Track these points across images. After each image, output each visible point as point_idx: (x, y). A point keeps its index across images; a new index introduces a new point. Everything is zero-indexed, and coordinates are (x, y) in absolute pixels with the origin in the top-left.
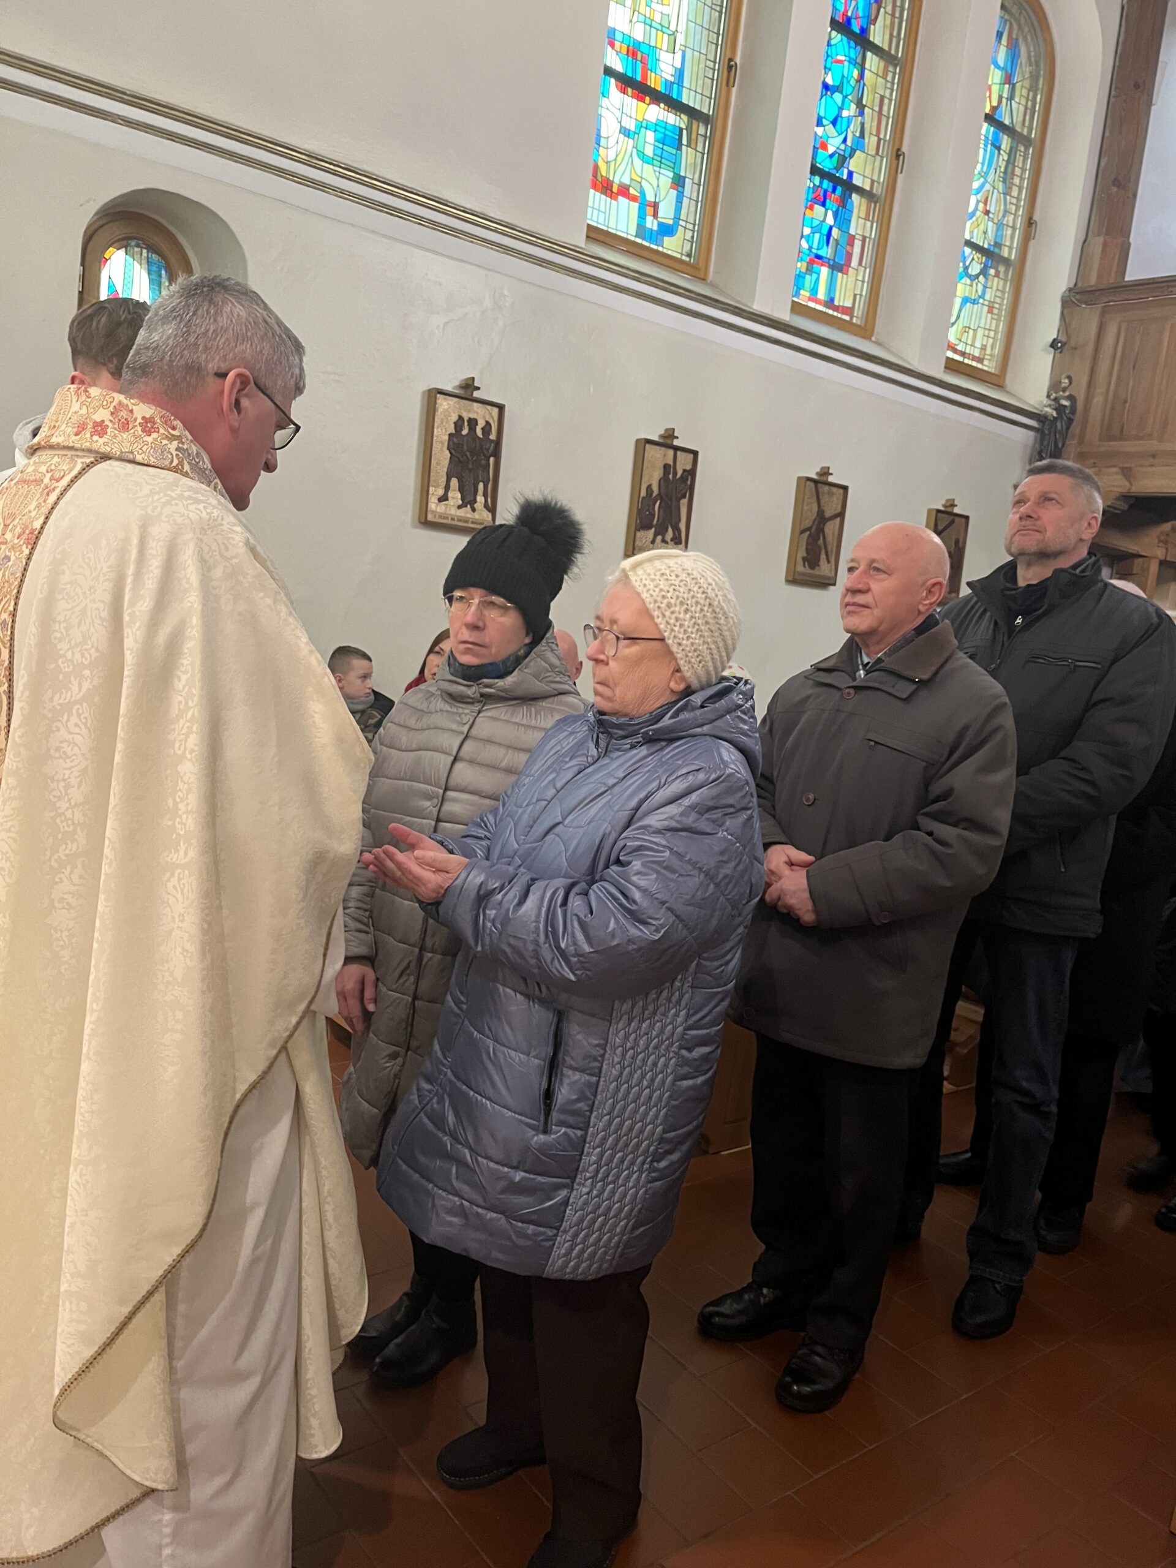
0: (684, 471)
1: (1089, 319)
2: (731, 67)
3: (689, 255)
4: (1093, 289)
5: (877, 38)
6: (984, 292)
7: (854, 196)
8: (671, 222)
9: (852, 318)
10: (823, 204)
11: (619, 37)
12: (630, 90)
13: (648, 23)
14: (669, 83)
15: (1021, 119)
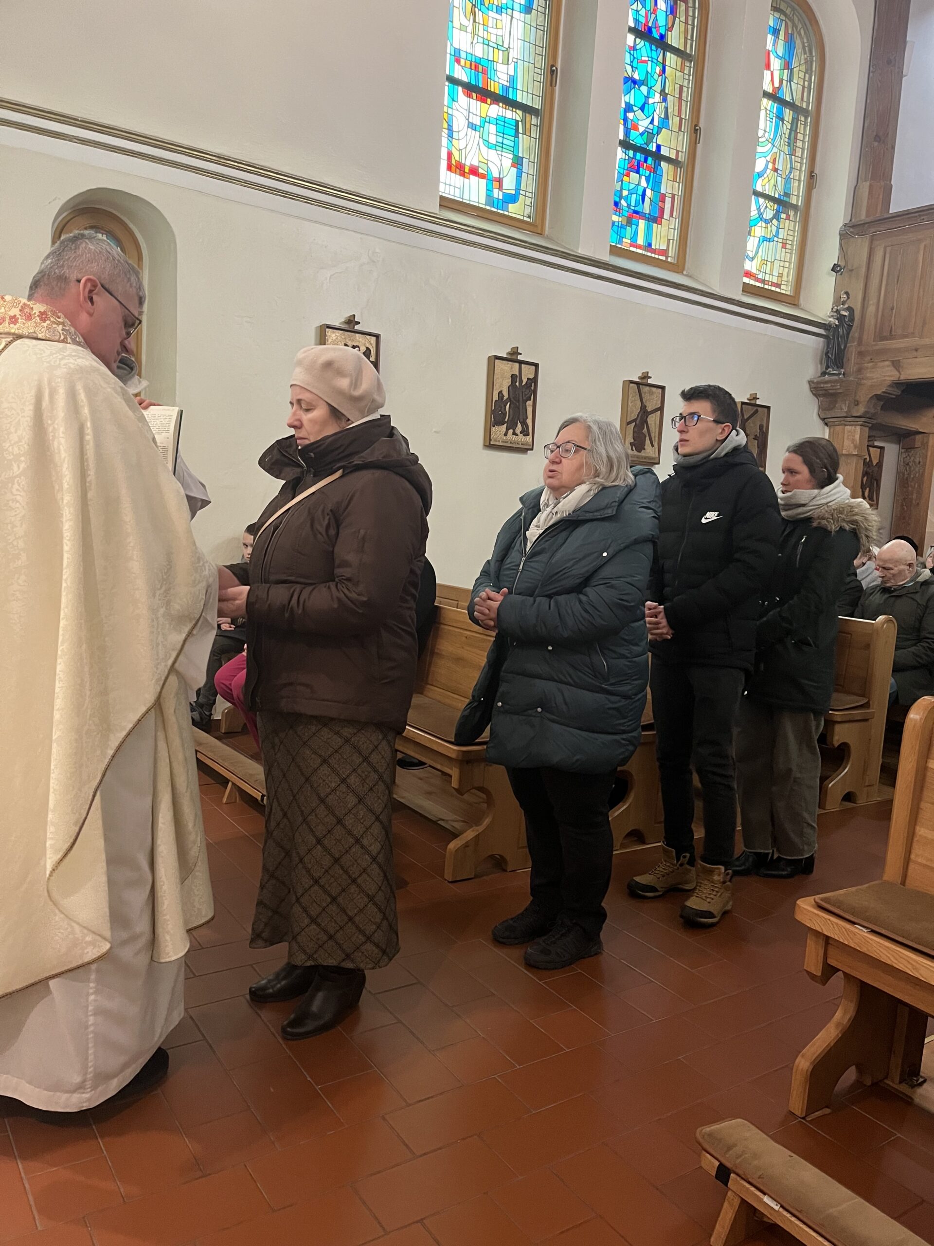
0: (528, 379)
1: (861, 246)
2: (553, 72)
3: (529, 217)
4: (863, 222)
5: (673, 41)
6: (777, 232)
7: (663, 163)
8: (513, 192)
9: (667, 258)
10: (638, 172)
11: (463, 55)
12: (474, 95)
13: (486, 43)
14: (505, 87)
15: (800, 96)
